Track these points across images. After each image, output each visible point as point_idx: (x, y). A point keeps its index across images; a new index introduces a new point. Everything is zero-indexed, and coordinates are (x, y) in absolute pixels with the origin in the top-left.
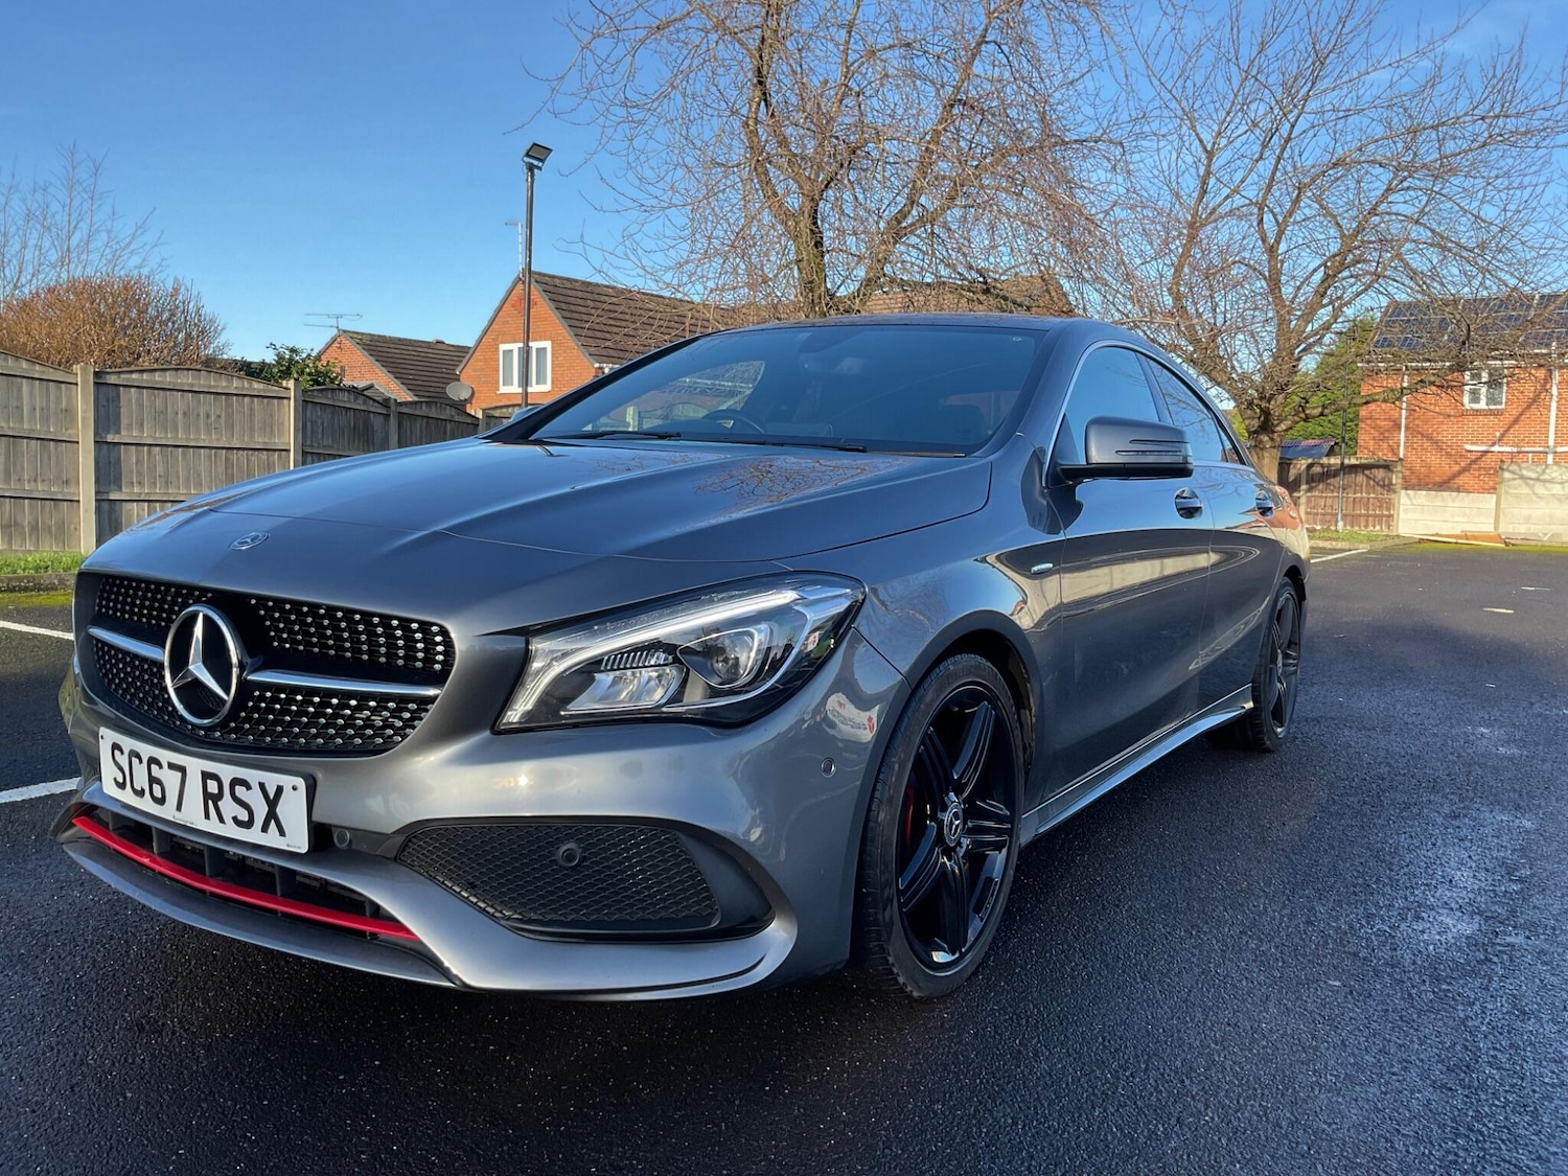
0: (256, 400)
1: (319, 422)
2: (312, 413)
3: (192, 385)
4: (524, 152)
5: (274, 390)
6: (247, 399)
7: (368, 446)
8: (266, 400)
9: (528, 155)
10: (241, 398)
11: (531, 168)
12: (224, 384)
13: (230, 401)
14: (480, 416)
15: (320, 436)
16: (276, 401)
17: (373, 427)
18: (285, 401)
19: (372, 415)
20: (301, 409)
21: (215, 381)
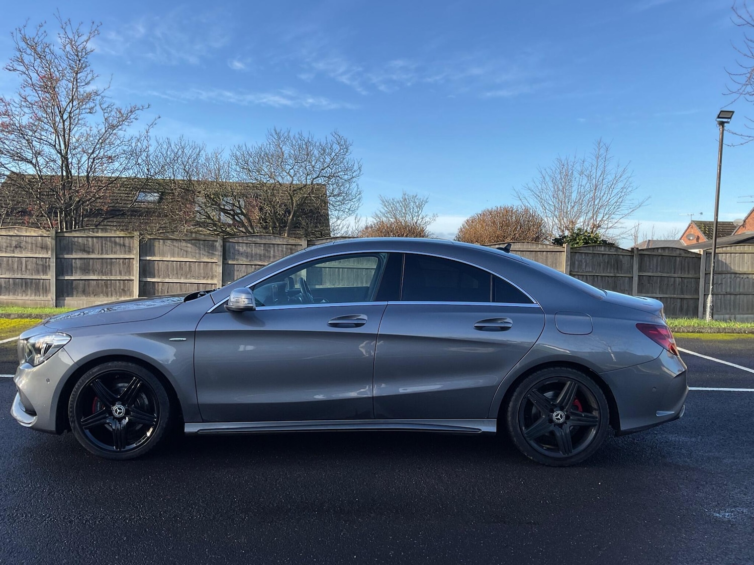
0: (549, 253)
1: (584, 261)
2: (578, 258)
3: (520, 248)
4: (717, 116)
5: (558, 248)
6: (545, 253)
7: (617, 269)
8: (553, 253)
9: (719, 117)
10: (542, 253)
11: (722, 124)
12: (535, 247)
13: (537, 254)
14: (702, 253)
15: (584, 267)
16: (558, 253)
17: (621, 262)
18: (563, 253)
19: (621, 256)
20: (569, 256)
21: (531, 246)
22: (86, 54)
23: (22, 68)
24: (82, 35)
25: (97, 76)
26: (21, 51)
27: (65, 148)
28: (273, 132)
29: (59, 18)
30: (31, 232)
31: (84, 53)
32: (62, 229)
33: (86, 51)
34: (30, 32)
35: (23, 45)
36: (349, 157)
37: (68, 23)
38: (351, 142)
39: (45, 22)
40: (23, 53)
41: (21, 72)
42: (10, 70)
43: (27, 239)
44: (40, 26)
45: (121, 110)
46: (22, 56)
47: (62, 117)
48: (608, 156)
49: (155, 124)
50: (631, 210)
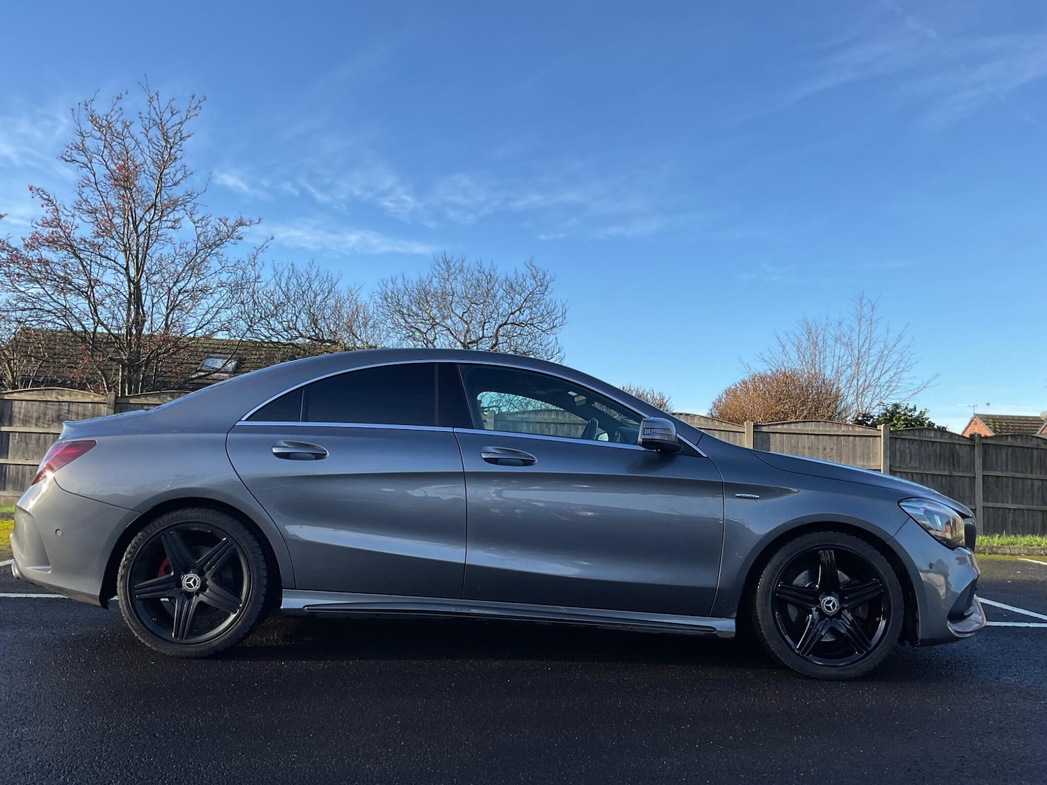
0: (857, 438)
1: (907, 451)
2: (900, 446)
3: (814, 431)
5: (871, 432)
6: (851, 438)
7: (954, 467)
8: (864, 438)
10: (846, 437)
12: (836, 429)
13: (839, 440)
15: (908, 461)
16: (871, 439)
17: (958, 454)
18: (878, 438)
19: (958, 446)
20: (888, 444)
21: (830, 427)
22: (181, 139)
23: (83, 159)
24: (177, 112)
25: (191, 174)
26: (82, 136)
27: (138, 275)
28: (441, 260)
29: (145, 87)
30: (77, 396)
31: (178, 139)
32: (123, 391)
33: (181, 135)
34: (101, 109)
35: (87, 127)
36: (551, 296)
37: (156, 97)
38: (553, 277)
39: (127, 93)
40: (85, 139)
41: (82, 165)
42: (66, 160)
43: (71, 407)
44: (118, 98)
45: (227, 220)
46: (84, 142)
47: (136, 228)
48: (874, 318)
49: (267, 247)
50: (912, 392)
